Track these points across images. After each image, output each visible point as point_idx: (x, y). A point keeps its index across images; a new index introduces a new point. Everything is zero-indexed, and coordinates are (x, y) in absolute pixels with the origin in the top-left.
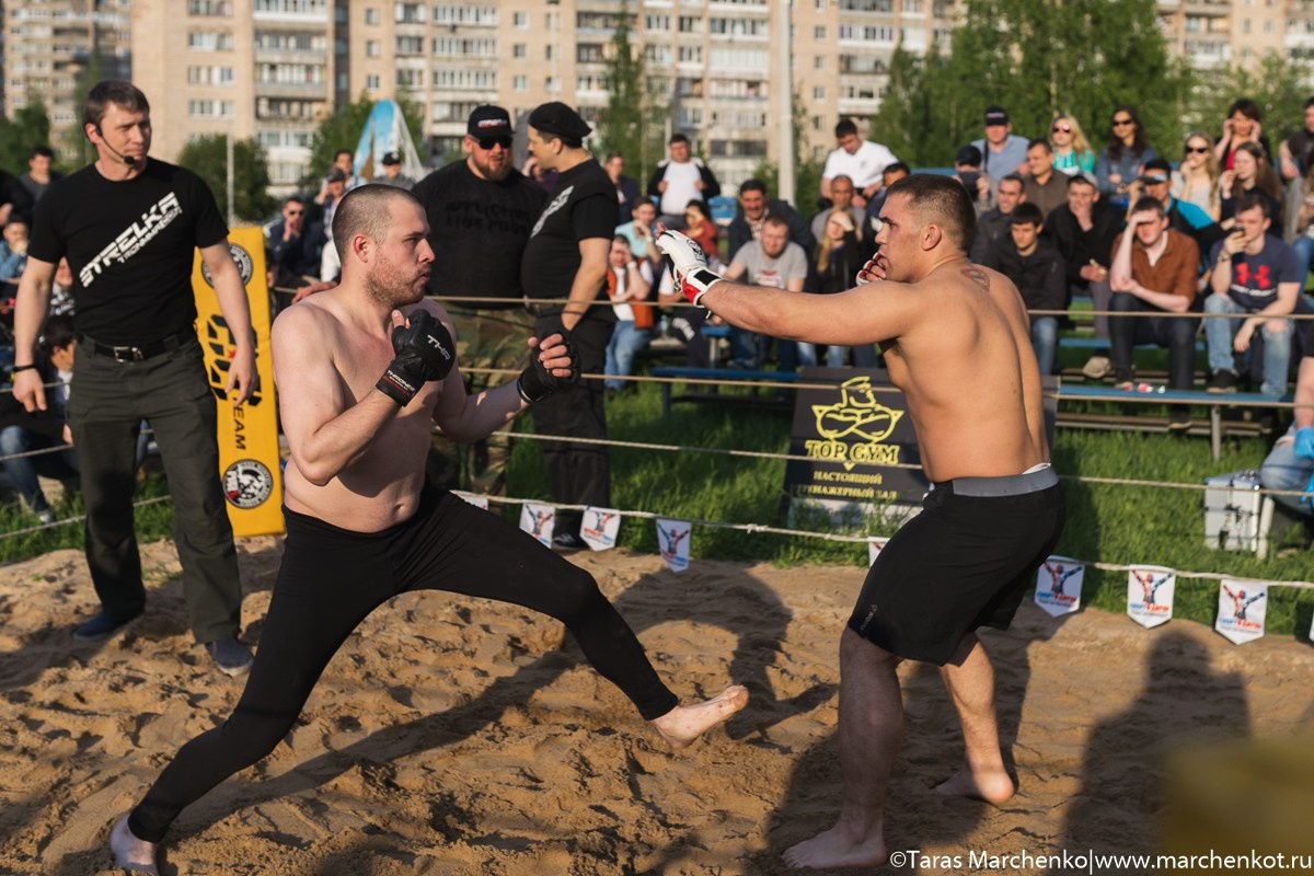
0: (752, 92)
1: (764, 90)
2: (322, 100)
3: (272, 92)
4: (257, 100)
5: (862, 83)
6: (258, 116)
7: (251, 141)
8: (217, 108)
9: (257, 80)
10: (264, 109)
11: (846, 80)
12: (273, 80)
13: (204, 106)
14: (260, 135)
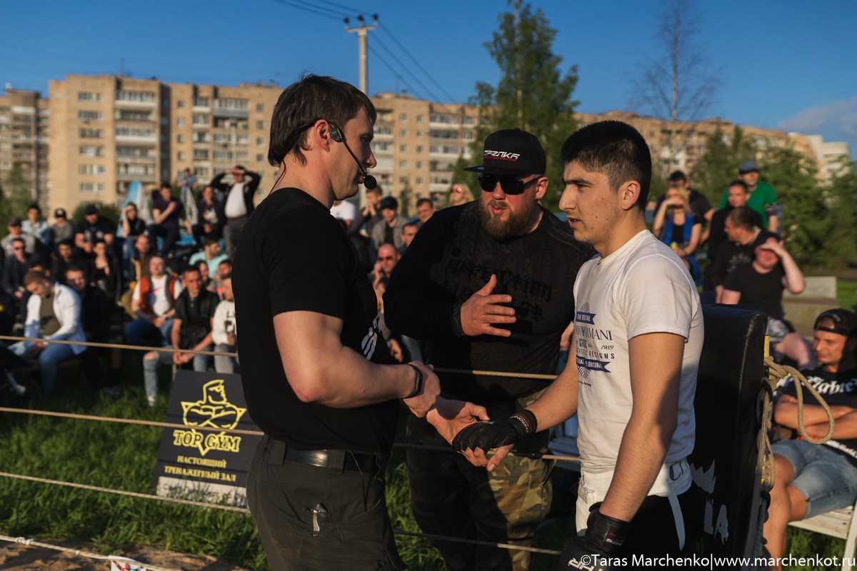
0: (385, 180)
1: (390, 179)
2: (153, 183)
3: (126, 178)
4: (118, 184)
5: (442, 176)
6: (118, 192)
7: (113, 205)
8: (95, 188)
9: (118, 172)
10: (122, 188)
11: (434, 175)
12: (127, 172)
13: (89, 187)
14: (119, 202)
